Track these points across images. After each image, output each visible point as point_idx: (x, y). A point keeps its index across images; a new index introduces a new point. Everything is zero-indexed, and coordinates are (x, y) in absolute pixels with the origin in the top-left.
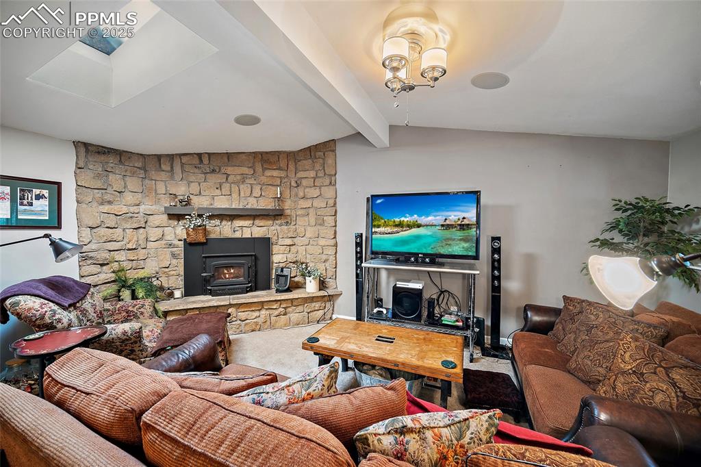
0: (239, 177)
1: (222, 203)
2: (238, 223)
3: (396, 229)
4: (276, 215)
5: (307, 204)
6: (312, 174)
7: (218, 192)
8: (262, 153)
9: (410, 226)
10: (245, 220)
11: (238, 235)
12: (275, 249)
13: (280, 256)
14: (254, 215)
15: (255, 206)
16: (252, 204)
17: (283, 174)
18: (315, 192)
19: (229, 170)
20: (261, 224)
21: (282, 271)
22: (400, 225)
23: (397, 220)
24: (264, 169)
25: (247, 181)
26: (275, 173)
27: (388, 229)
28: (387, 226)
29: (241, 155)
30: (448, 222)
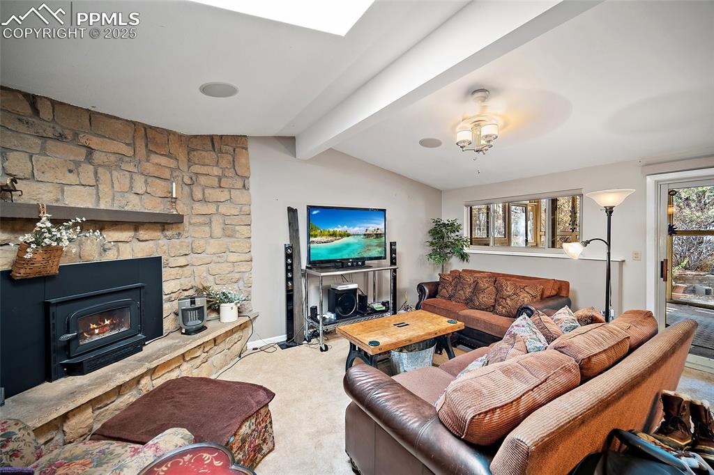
0: (113, 158)
1: (79, 199)
2: (112, 235)
3: (330, 239)
4: (166, 223)
5: (211, 209)
6: (216, 171)
7: (72, 178)
8: (146, 128)
9: (342, 236)
10: (122, 230)
11: (111, 256)
12: (166, 273)
13: (172, 283)
14: (136, 223)
15: (138, 209)
16: (134, 204)
17: (173, 164)
18: (224, 195)
19: (94, 142)
20: (146, 237)
21: (193, 302)
22: (334, 235)
23: (331, 230)
24: (150, 152)
25: (124, 166)
26: (163, 161)
27: (324, 239)
28: (323, 235)
29: (113, 120)
30: (368, 232)
